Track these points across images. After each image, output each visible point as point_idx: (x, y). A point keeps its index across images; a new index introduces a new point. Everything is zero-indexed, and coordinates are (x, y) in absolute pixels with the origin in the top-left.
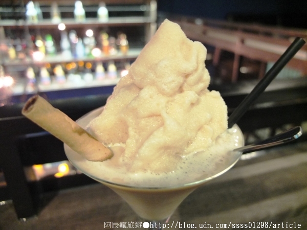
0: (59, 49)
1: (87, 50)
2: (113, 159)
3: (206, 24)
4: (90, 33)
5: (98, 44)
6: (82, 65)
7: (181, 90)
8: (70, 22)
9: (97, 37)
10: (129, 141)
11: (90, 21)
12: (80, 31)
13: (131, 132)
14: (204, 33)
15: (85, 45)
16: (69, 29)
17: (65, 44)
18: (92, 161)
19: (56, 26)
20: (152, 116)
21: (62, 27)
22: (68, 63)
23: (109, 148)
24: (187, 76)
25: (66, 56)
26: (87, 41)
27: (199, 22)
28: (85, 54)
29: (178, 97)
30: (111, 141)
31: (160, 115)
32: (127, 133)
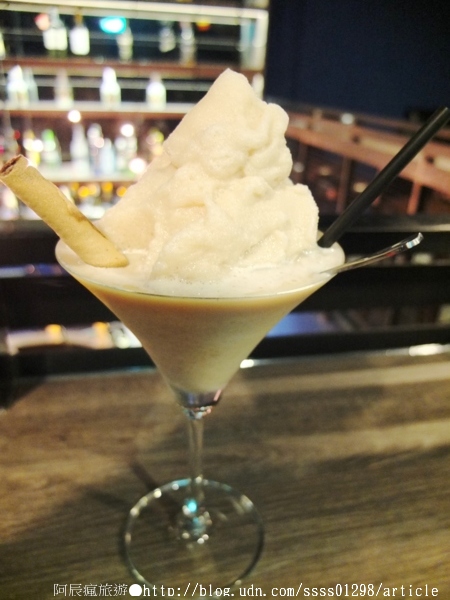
0: (66, 158)
1: (121, 163)
2: (128, 267)
3: (359, 123)
4: (128, 130)
5: (142, 151)
6: (108, 189)
7: (240, 173)
8: (90, 107)
9: (141, 137)
10: (154, 242)
11: (131, 107)
12: (109, 126)
13: (159, 229)
14: (356, 140)
15: (116, 152)
16: (88, 122)
17: (79, 147)
18: (96, 266)
19: (65, 113)
20: (190, 205)
21: (75, 117)
22: (82, 184)
23: (124, 255)
24: (251, 152)
25: (79, 170)
26: (121, 144)
27: (348, 119)
28: (116, 169)
29: (235, 183)
30: (129, 246)
31: (203, 205)
32: (153, 235)
